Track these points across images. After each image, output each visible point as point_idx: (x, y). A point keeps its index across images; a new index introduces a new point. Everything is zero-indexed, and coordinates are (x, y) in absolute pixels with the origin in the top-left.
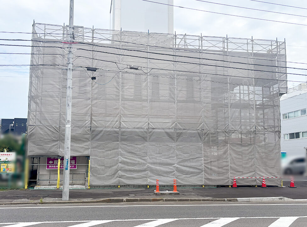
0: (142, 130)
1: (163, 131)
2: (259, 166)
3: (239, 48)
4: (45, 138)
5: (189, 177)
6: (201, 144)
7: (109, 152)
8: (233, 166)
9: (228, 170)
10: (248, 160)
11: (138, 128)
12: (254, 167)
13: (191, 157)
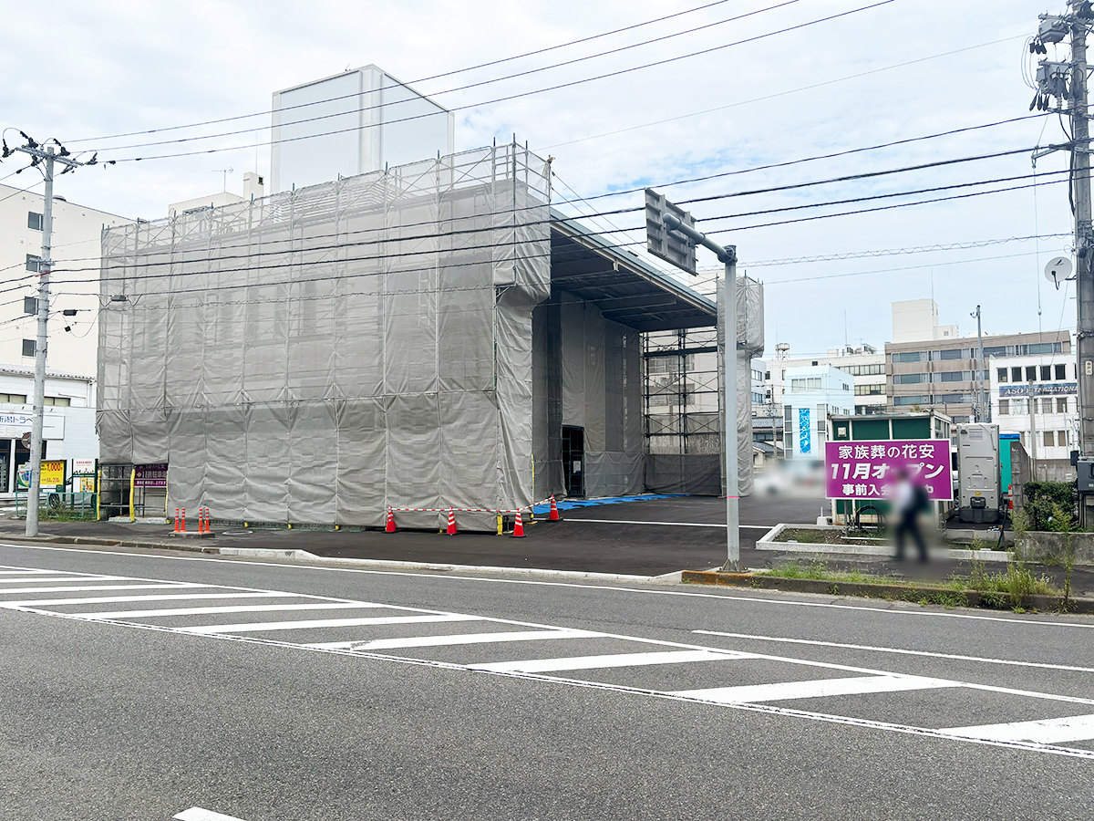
0: (234, 409)
1: (265, 407)
2: (448, 480)
4: (114, 432)
5: (310, 507)
6: (334, 433)
7: (194, 455)
8: (395, 481)
9: (382, 490)
10: (424, 466)
11: (227, 405)
12: (437, 484)
13: (316, 463)
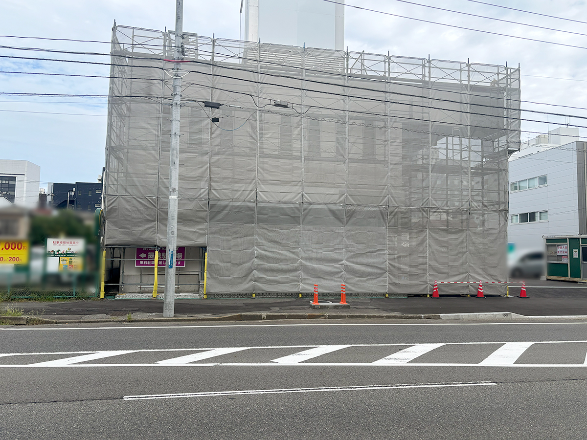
0: (292, 206)
1: (325, 207)
2: (474, 264)
3: (448, 77)
4: (134, 215)
5: (365, 281)
6: (384, 229)
7: (239, 240)
8: (433, 263)
9: (425, 270)
10: (457, 254)
11: (285, 203)
12: (466, 266)
13: (369, 250)
